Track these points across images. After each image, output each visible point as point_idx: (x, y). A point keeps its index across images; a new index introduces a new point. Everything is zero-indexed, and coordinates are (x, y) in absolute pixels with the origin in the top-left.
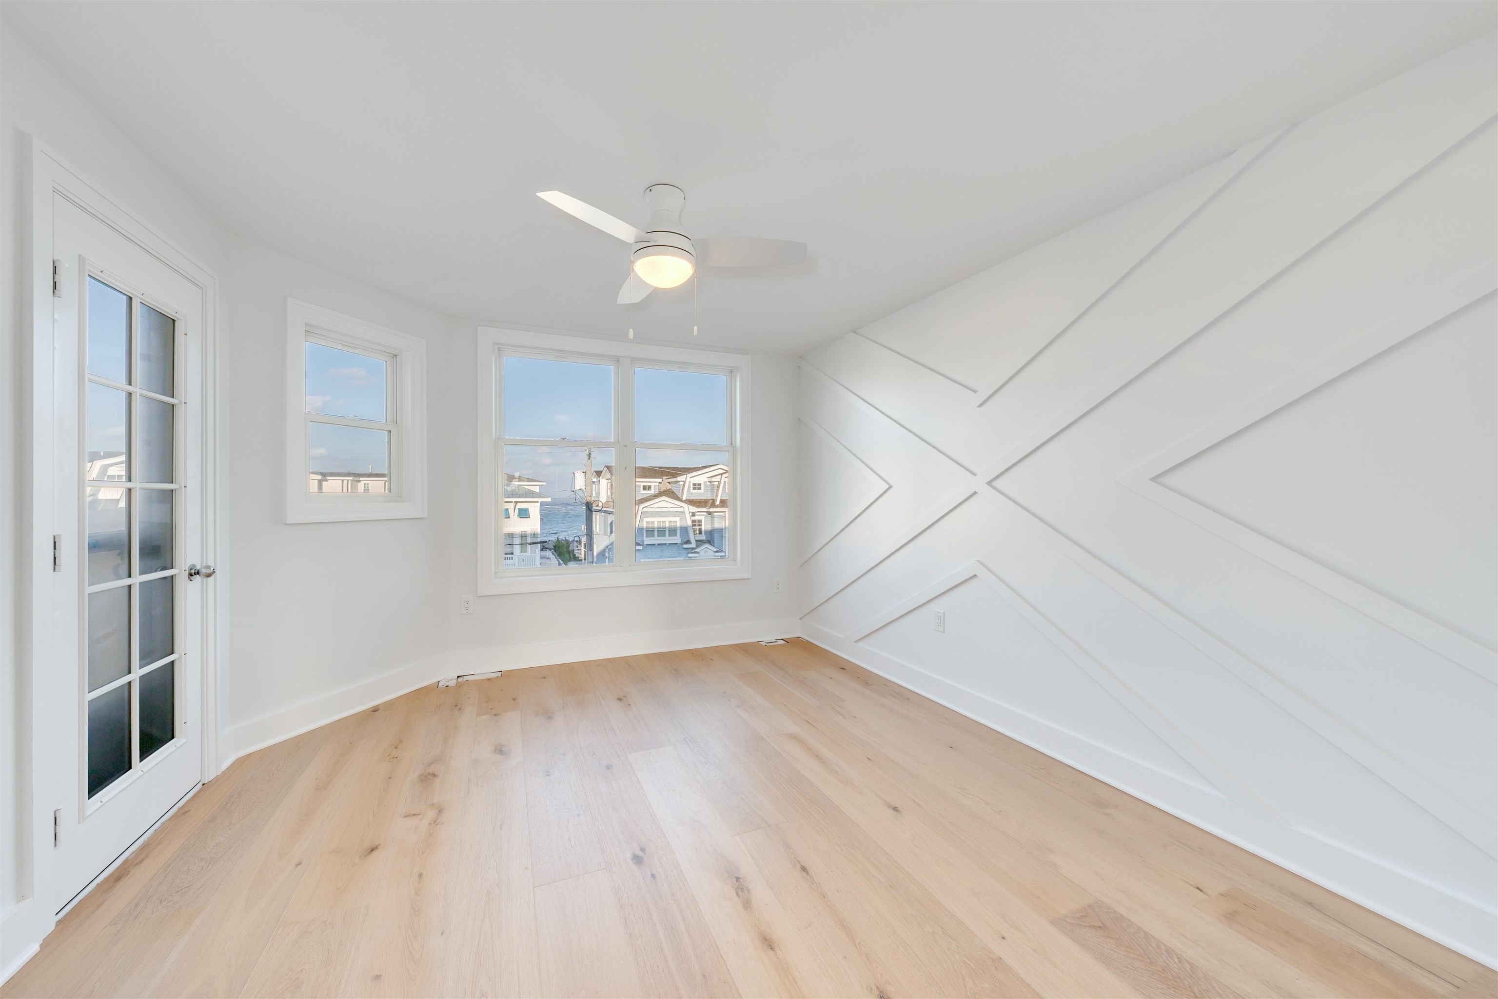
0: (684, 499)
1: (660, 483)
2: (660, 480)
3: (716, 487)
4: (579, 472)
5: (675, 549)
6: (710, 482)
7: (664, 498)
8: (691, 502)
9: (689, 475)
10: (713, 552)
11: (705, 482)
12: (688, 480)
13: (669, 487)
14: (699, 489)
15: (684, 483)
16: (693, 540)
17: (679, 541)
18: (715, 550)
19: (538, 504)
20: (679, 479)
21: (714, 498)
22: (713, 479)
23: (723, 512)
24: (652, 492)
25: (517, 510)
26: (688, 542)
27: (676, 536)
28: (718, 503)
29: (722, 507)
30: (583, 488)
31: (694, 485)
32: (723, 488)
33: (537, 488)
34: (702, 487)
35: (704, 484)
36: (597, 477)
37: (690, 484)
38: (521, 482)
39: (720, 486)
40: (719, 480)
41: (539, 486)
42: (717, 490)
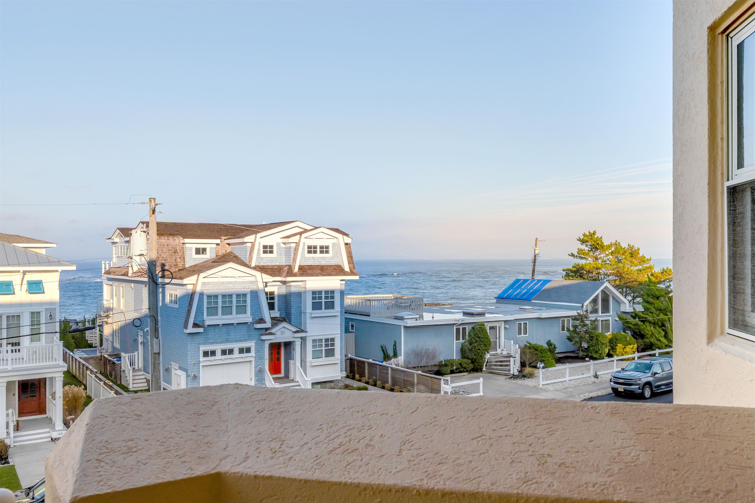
0: (253, 265)
1: (218, 244)
2: (218, 241)
3: (293, 250)
4: (139, 232)
5: (244, 329)
6: (284, 243)
7: (231, 265)
8: (263, 269)
9: (259, 235)
10: (291, 333)
11: (278, 244)
12: (258, 240)
13: (229, 249)
14: (271, 252)
15: (296, 246)
16: (267, 318)
17: (250, 320)
18: (294, 329)
19: (56, 274)
20: (246, 239)
21: (291, 264)
22: (291, 240)
23: (301, 281)
24: (208, 256)
25: (25, 282)
26: (262, 321)
27: (246, 313)
28: (296, 270)
29: (302, 275)
30: (144, 253)
31: (265, 247)
32: (302, 252)
33: (43, 252)
34: (275, 249)
35: (277, 246)
36: (123, 237)
37: (259, 246)
38: (17, 243)
39: (298, 248)
40: (297, 241)
41: (44, 250)
42: (295, 254)
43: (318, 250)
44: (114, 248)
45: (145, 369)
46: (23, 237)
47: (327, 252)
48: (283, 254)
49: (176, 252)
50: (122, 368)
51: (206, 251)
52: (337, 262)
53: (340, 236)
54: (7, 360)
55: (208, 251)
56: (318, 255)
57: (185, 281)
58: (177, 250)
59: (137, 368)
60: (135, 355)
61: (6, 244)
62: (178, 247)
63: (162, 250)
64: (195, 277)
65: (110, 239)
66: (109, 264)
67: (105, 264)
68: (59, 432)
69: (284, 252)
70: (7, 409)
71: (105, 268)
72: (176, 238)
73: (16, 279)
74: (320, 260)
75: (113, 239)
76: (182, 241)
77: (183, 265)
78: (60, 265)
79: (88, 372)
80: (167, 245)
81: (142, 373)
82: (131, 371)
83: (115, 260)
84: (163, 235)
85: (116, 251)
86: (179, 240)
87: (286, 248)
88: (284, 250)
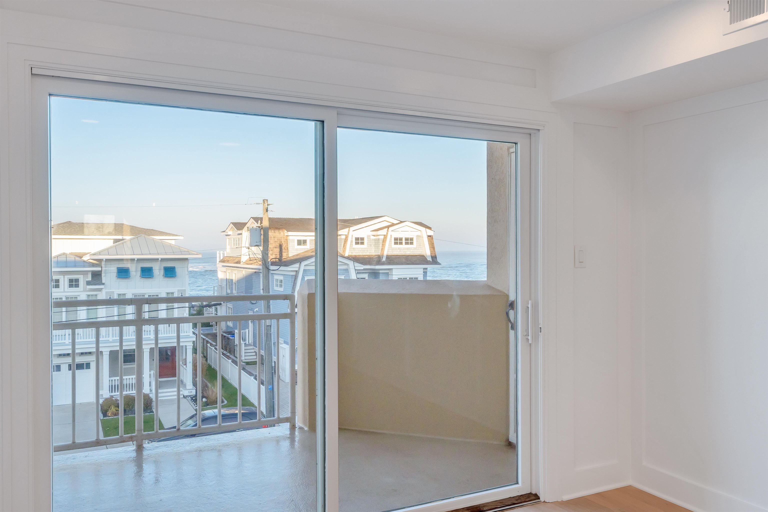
0: (347, 255)
3: (381, 241)
6: (374, 236)
9: (352, 229)
11: (368, 236)
12: (351, 233)
14: (362, 243)
15: (384, 238)
20: (341, 233)
21: (379, 254)
22: (380, 232)
23: (390, 270)
24: (308, 247)
25: (162, 268)
28: (384, 259)
29: (389, 264)
31: (357, 239)
32: (390, 242)
33: (173, 242)
34: (366, 241)
35: (367, 238)
36: (236, 230)
37: (352, 238)
38: (152, 236)
39: (386, 240)
40: (385, 234)
41: (174, 241)
42: (383, 245)
43: (404, 241)
44: (228, 240)
45: (255, 345)
46: (157, 231)
47: (412, 243)
48: (372, 245)
50: (235, 342)
51: (306, 242)
52: (420, 253)
53: (423, 229)
54: (150, 331)
55: (308, 242)
56: (404, 246)
57: (289, 268)
58: (282, 241)
59: (247, 343)
60: (246, 332)
61: (146, 236)
62: (283, 239)
64: (297, 265)
65: (224, 232)
66: (224, 254)
67: (220, 254)
68: (189, 391)
69: (374, 243)
70: (150, 371)
71: (220, 257)
72: (281, 231)
74: (405, 251)
75: (227, 232)
76: (286, 234)
77: (287, 254)
78: (190, 254)
79: (209, 345)
80: (274, 237)
81: (252, 347)
82: (243, 345)
83: (228, 250)
85: (229, 242)
86: (284, 233)
87: (375, 240)
88: (373, 241)
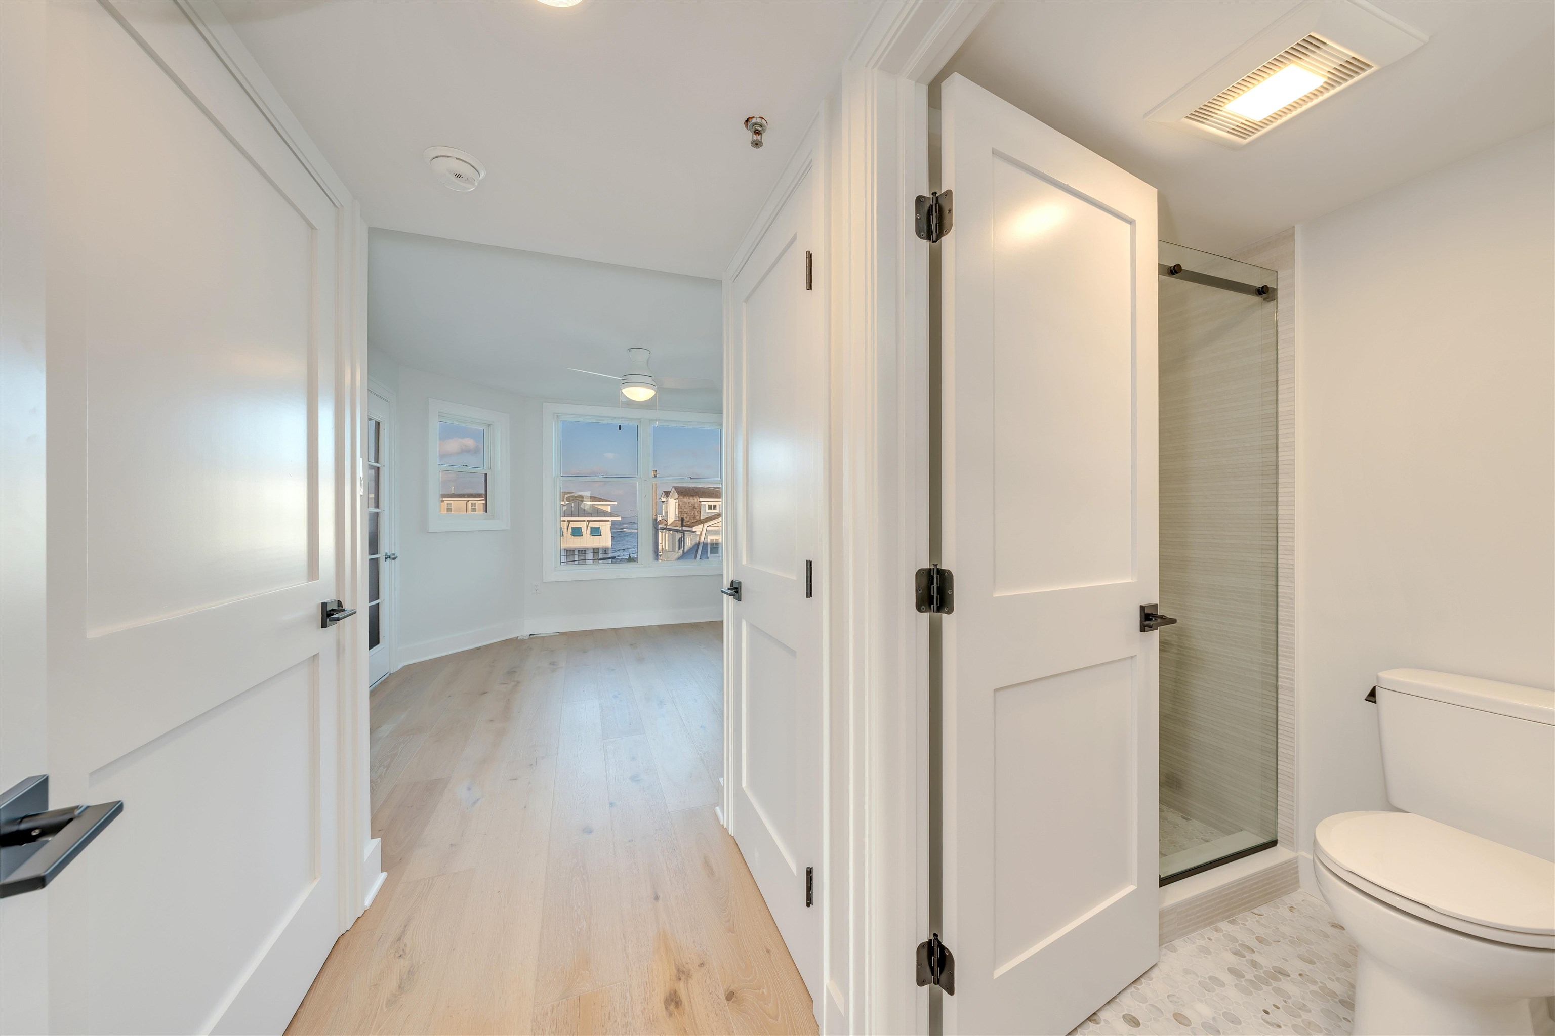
19: (609, 523)
24: (715, 511)
25: (589, 528)
33: (603, 507)
49: (694, 508)
57: (694, 529)
63: (685, 507)
64: (701, 526)
72: (694, 498)
73: (583, 525)
76: (699, 500)
78: (611, 516)
80: (690, 503)
84: (686, 496)
86: (697, 500)
